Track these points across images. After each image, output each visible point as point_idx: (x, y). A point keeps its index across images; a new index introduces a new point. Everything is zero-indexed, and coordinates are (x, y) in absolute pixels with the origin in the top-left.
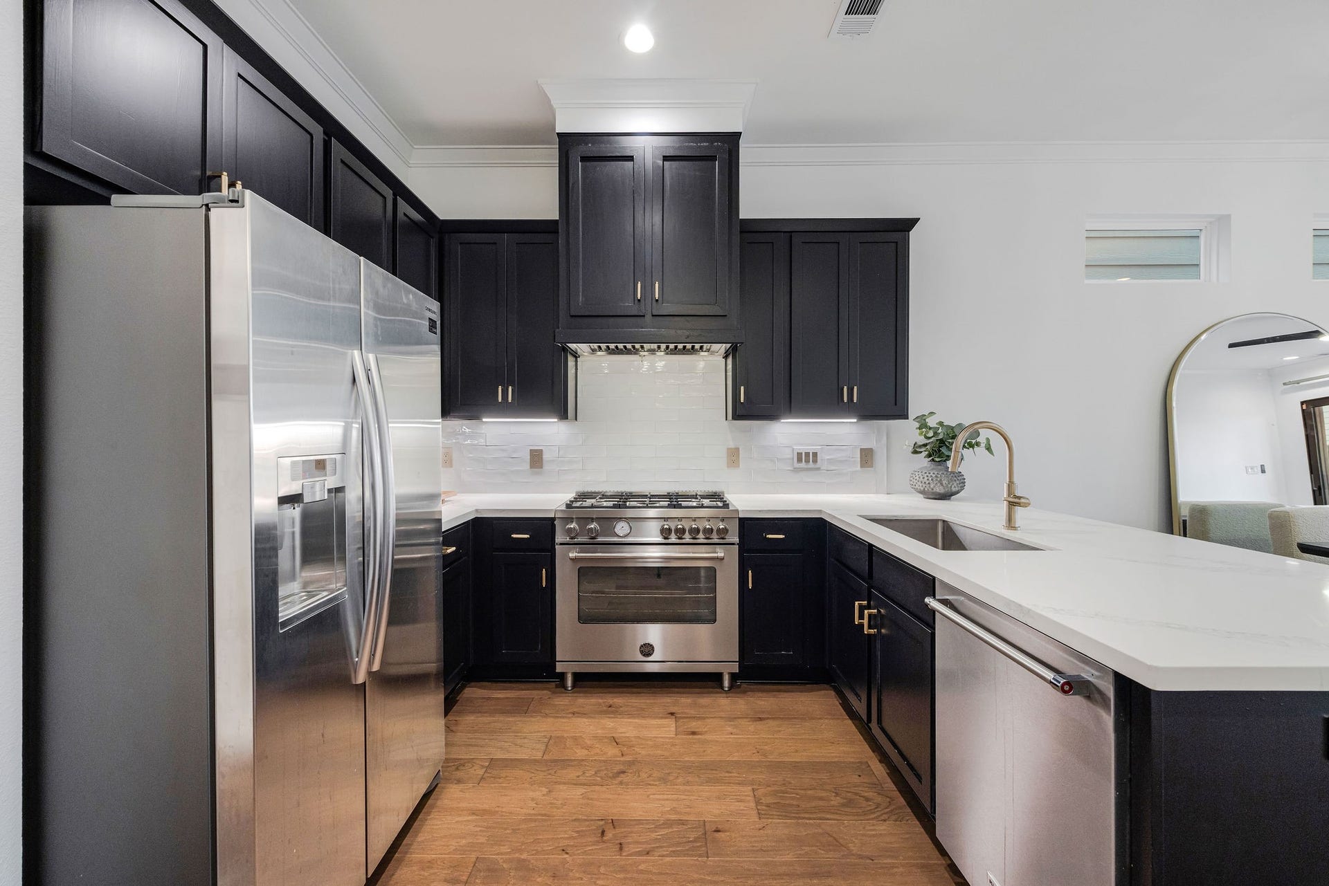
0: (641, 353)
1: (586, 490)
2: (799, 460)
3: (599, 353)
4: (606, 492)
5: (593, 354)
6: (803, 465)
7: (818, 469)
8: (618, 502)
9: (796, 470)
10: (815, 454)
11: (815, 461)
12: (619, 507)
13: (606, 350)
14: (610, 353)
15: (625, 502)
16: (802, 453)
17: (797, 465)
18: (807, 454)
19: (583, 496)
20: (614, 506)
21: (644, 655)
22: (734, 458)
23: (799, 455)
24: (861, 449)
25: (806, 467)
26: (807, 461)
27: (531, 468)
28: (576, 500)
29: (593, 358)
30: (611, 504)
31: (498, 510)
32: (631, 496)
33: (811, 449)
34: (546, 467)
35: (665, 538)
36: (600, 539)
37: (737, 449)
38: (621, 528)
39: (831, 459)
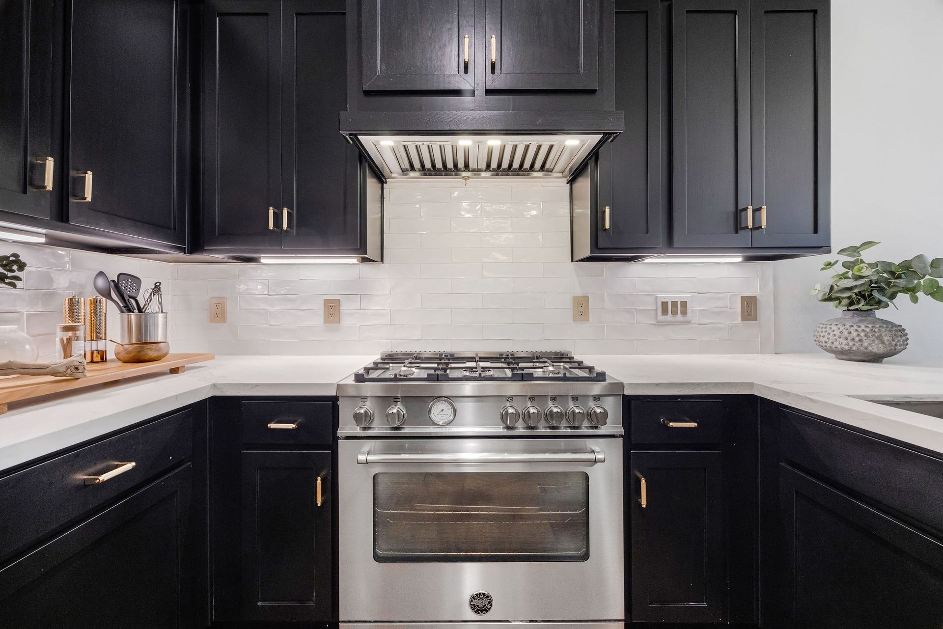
0: (464, 174)
1: (394, 351)
2: (665, 311)
3: (412, 174)
4: (420, 353)
5: (404, 175)
6: (669, 317)
7: (689, 322)
8: (435, 369)
9: (660, 324)
10: (684, 304)
11: (684, 313)
12: (437, 378)
13: (419, 171)
14: (425, 174)
15: (445, 370)
16: (667, 303)
17: (661, 318)
18: (674, 304)
19: (391, 359)
20: (430, 378)
21: (476, 612)
22: (582, 310)
23: (664, 305)
24: (742, 297)
25: (672, 319)
26: (674, 313)
27: (324, 322)
28: (376, 366)
29: (404, 179)
30: (424, 374)
31: (248, 385)
32: (453, 358)
33: (678, 297)
34: (346, 321)
35: (508, 428)
36: (407, 430)
37: (586, 299)
38: (440, 412)
39: (703, 310)
